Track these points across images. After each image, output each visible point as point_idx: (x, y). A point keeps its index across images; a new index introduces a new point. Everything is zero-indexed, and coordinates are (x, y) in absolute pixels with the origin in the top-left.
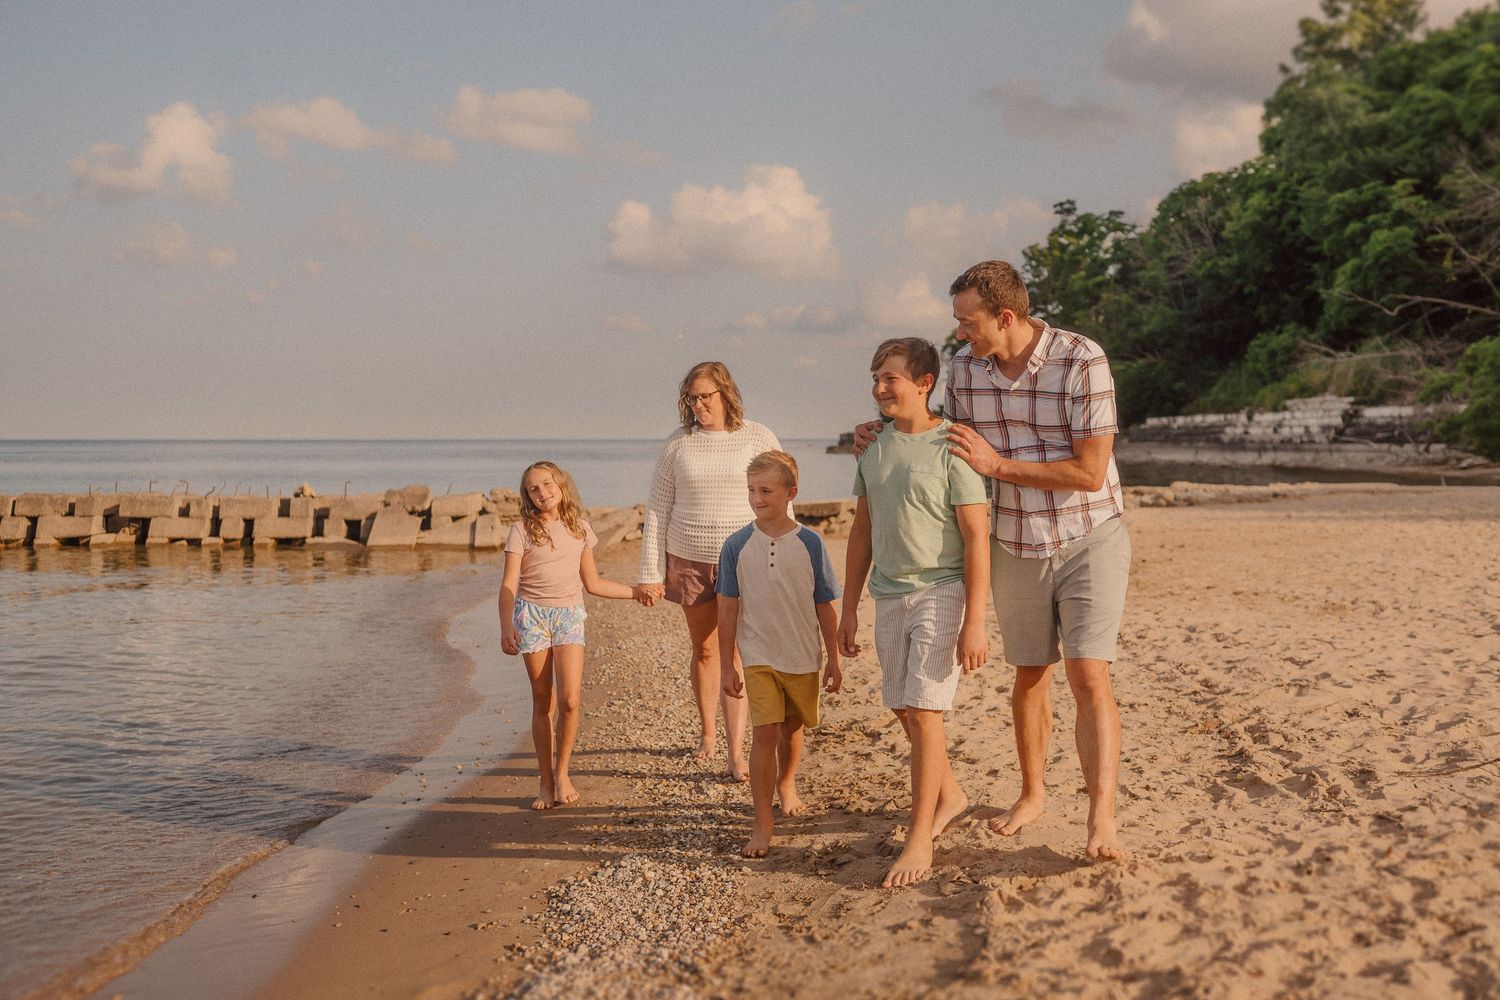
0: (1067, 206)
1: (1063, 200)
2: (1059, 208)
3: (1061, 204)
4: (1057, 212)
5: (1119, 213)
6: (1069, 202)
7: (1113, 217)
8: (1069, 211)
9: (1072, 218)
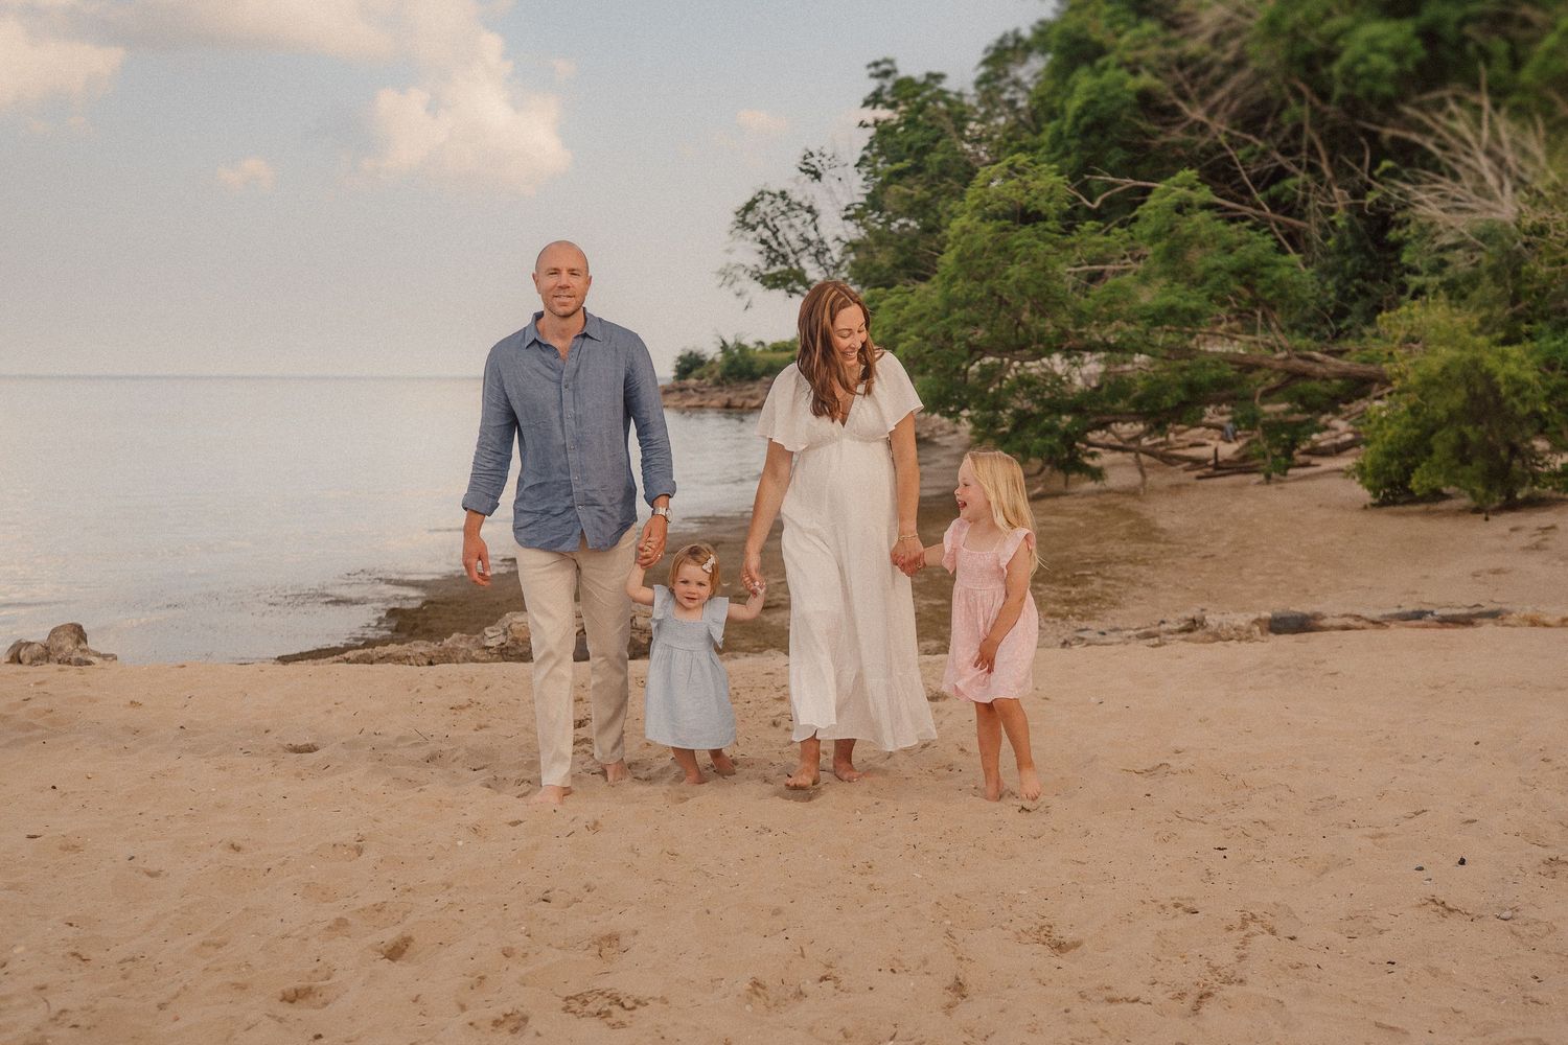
0: (884, 67)
1: (879, 58)
2: (873, 70)
3: (876, 64)
4: (872, 76)
5: (939, 77)
6: (886, 61)
7: (932, 82)
8: (886, 74)
9: (889, 83)
